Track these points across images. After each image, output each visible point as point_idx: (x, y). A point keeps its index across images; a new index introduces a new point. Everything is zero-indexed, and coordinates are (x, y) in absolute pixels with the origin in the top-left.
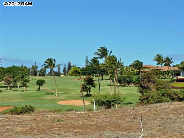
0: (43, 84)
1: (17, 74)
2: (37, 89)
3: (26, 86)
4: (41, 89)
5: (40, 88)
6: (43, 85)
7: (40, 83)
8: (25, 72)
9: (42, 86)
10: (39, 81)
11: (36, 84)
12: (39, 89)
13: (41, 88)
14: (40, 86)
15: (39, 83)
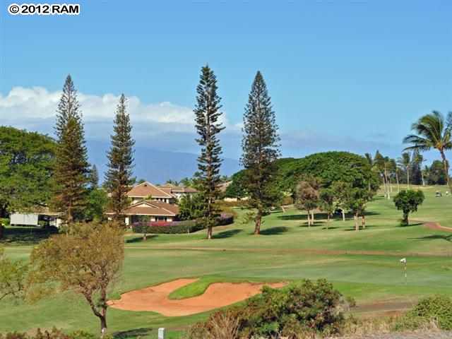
0: (419, 207)
1: (338, 176)
2: (399, 223)
3: (363, 214)
4: (409, 223)
5: (408, 218)
6: (416, 209)
7: (408, 203)
8: (365, 168)
9: (415, 213)
10: (402, 194)
11: (394, 204)
12: (405, 223)
13: (412, 217)
14: (408, 211)
15: (404, 203)
